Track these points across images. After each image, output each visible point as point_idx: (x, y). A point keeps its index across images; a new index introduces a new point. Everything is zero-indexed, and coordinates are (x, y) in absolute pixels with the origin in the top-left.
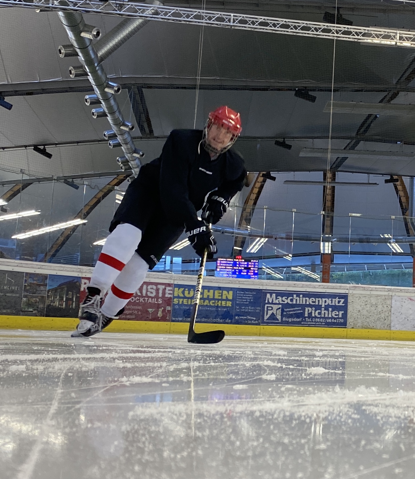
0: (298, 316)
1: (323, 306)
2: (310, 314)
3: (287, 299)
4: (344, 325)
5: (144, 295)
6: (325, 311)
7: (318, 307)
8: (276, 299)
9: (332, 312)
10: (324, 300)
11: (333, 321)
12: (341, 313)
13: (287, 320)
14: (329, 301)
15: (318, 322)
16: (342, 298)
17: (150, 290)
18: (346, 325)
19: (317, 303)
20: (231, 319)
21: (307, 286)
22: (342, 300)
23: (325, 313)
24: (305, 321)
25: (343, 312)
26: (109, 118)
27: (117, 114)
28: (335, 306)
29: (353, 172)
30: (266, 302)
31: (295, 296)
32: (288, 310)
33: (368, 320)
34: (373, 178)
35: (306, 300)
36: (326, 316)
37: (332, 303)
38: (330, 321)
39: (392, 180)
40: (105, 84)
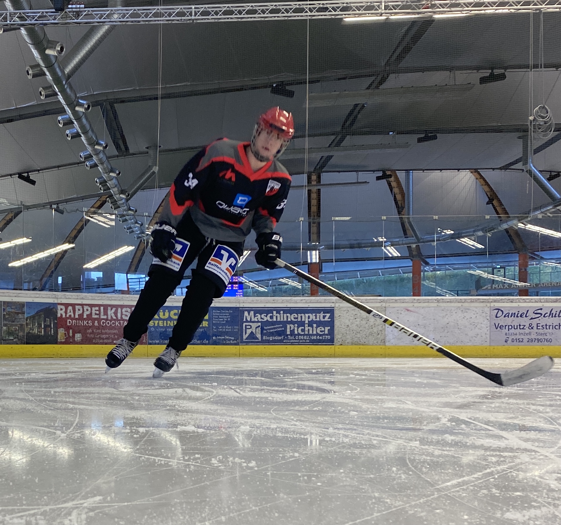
0: (279, 334)
1: (307, 322)
2: (292, 332)
3: (266, 316)
4: (331, 341)
5: (119, 318)
6: (309, 328)
7: (301, 324)
8: (255, 316)
9: (317, 328)
10: (307, 315)
11: (318, 337)
12: (327, 329)
13: (268, 338)
14: (312, 317)
15: (301, 339)
16: (328, 313)
17: (124, 313)
18: (333, 342)
19: (299, 320)
20: (208, 340)
21: (287, 301)
22: (328, 315)
23: (309, 329)
24: (288, 339)
25: (329, 328)
26: (83, 138)
27: (90, 133)
28: (320, 321)
29: (339, 172)
30: (245, 320)
31: (275, 312)
32: (268, 327)
33: (358, 335)
34: (363, 176)
35: (287, 316)
36: (311, 332)
37: (316, 318)
38: (315, 338)
39: (385, 176)
40: (75, 103)
